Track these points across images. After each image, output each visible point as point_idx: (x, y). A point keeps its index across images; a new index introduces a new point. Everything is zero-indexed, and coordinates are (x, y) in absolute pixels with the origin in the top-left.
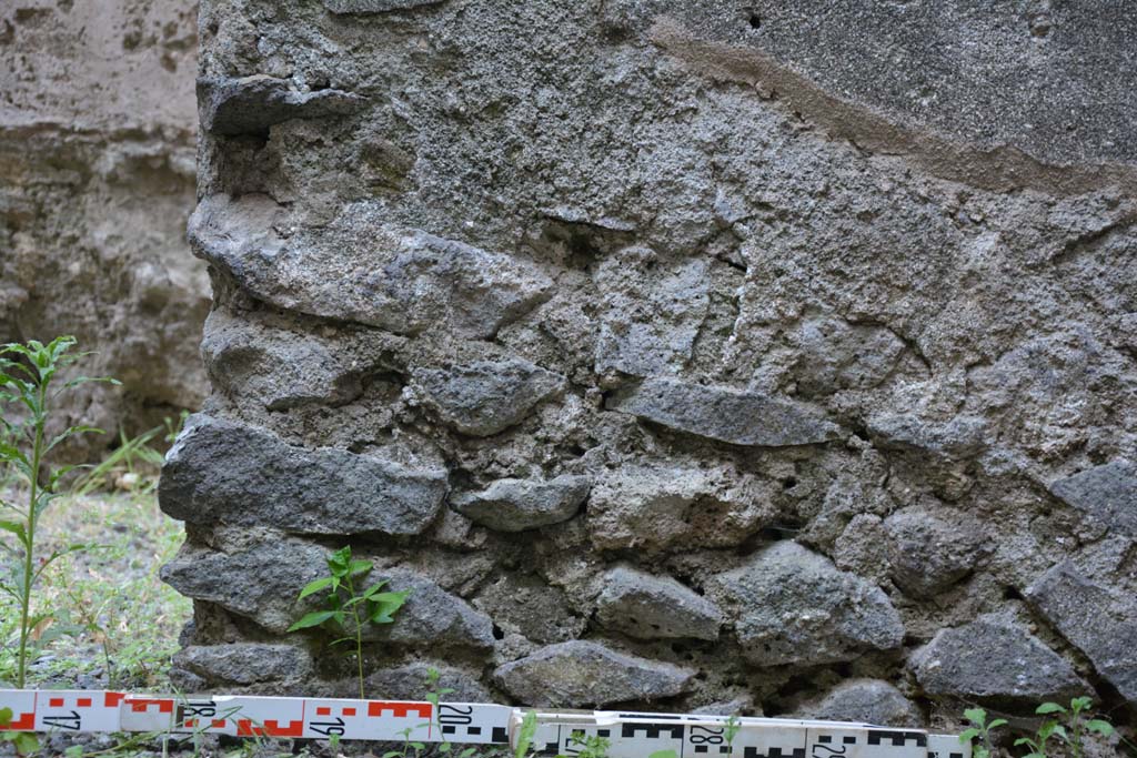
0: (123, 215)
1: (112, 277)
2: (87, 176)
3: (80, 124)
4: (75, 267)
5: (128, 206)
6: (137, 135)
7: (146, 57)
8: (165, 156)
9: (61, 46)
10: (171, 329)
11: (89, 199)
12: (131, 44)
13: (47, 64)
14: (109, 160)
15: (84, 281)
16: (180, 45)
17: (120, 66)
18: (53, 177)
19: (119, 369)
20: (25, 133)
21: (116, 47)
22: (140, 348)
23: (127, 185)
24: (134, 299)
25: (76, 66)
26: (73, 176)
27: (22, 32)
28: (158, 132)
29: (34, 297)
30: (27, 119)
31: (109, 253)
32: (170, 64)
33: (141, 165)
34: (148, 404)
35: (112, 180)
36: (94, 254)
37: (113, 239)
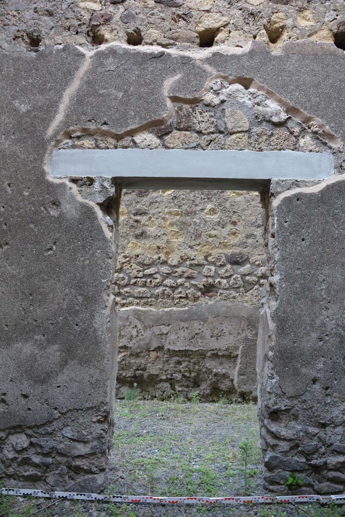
0: (211, 362)
1: (209, 371)
2: (205, 356)
3: (204, 349)
4: (204, 370)
5: (212, 360)
6: (213, 350)
7: (214, 338)
8: (217, 353)
9: (201, 338)
10: (218, 378)
11: (206, 360)
12: (212, 337)
13: (200, 341)
14: (209, 354)
15: (206, 372)
16: (219, 336)
17: (210, 340)
18: (201, 357)
19: (211, 384)
20: (197, 351)
21: (210, 338)
22: (214, 381)
23: (212, 358)
24: (213, 374)
25: (204, 341)
26: (204, 356)
27: (196, 336)
28: (216, 349)
29: (198, 374)
30: (197, 349)
31: (209, 368)
32: (217, 339)
33: (213, 354)
34: (215, 389)
35: (209, 357)
36: (207, 368)
37: (209, 366)
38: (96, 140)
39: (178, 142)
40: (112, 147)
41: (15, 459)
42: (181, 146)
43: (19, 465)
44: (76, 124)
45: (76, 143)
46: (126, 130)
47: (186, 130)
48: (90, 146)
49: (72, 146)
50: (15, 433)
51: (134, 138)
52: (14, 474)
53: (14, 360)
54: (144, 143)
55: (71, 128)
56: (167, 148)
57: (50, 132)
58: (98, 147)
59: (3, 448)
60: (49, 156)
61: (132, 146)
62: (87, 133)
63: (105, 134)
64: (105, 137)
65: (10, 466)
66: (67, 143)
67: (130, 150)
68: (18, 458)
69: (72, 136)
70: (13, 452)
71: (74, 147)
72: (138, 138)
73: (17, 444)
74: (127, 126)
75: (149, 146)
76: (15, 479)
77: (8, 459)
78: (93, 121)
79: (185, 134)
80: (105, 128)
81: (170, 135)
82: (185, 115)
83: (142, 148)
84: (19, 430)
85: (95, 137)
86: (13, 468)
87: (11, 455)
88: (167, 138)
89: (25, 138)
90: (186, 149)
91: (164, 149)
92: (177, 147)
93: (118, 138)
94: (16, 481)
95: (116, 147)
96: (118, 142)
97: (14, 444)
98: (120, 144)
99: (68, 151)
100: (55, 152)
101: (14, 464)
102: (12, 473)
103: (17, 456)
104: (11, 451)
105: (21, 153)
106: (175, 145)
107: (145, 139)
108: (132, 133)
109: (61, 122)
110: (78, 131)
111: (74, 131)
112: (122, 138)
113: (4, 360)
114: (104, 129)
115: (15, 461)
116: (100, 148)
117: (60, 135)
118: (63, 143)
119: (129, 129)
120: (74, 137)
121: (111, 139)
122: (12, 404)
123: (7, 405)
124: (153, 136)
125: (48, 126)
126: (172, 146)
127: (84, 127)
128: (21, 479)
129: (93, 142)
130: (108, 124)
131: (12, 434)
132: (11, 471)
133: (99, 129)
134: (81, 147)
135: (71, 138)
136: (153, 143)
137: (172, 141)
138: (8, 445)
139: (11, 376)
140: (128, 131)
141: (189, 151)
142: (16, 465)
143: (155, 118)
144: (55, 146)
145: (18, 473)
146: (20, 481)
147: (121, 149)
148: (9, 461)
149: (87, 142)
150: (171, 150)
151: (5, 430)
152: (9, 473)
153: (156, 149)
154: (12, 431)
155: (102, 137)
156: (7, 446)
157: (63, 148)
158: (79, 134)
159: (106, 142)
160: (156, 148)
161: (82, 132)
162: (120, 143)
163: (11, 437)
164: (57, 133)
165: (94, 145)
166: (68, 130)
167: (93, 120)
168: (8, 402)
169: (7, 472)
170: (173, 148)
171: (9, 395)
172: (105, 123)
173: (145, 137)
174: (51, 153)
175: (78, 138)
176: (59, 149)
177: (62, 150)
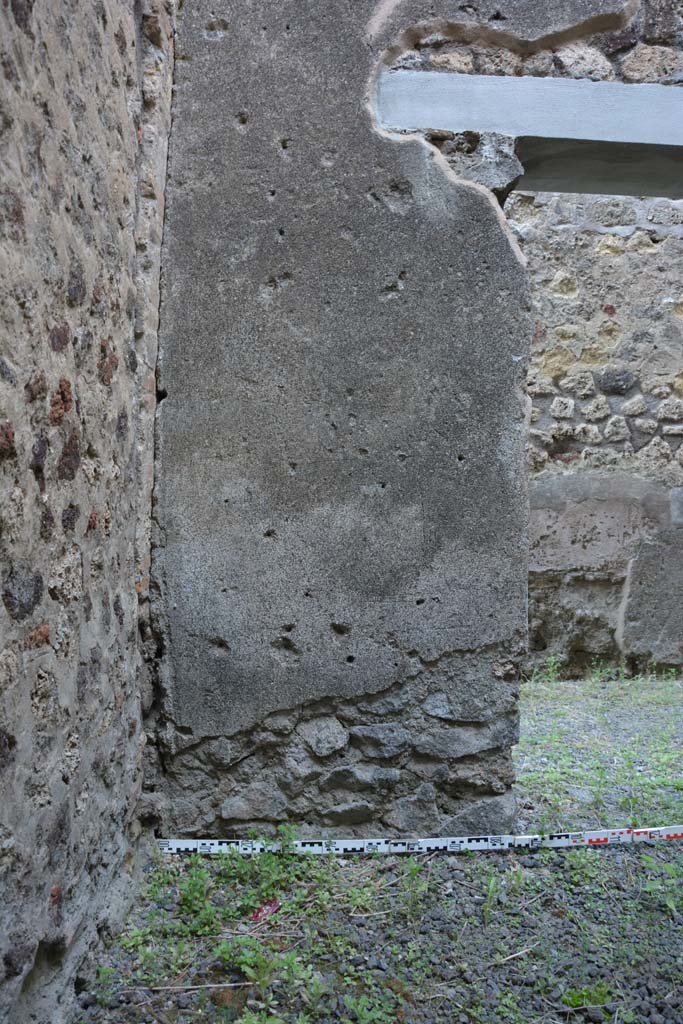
38: (476, 55)
39: (649, 69)
40: (512, 71)
41: (315, 776)
42: (656, 78)
43: (322, 790)
44: (433, 14)
45: (432, 57)
46: (544, 34)
47: (665, 43)
48: (464, 67)
49: (422, 65)
50: (314, 717)
51: (559, 54)
52: (310, 811)
53: (313, 545)
54: (580, 67)
55: (422, 23)
56: (626, 80)
57: (375, 27)
58: (478, 70)
59: (283, 755)
60: (374, 82)
61: (553, 72)
62: (457, 37)
63: (496, 41)
64: (497, 48)
65: (301, 794)
66: (412, 58)
67: (551, 81)
68: (321, 774)
69: (423, 41)
70: (309, 762)
71: (426, 66)
72: (568, 55)
73: (319, 741)
74: (546, 26)
75: (590, 73)
76: (310, 823)
77: (297, 779)
78: (470, 10)
79: (663, 52)
80: (497, 26)
81: (632, 52)
82: (662, 8)
83: (577, 78)
84: (323, 711)
85: (473, 46)
86: (308, 799)
87: (304, 769)
88: (627, 58)
89: (316, 39)
90: (667, 83)
91: (621, 84)
92: (647, 79)
93: (526, 50)
94: (314, 827)
95: (519, 73)
96: (523, 60)
97: (312, 742)
98: (530, 67)
99: (415, 74)
100: (386, 74)
101: (311, 789)
102: (306, 810)
103: (318, 768)
104: (304, 759)
105: (308, 71)
106: (644, 75)
107: (582, 58)
108: (553, 42)
109: (397, 7)
110: (438, 31)
111: (427, 31)
112: (534, 54)
113: (289, 547)
114: (495, 28)
115: (314, 782)
116: (484, 72)
117: (399, 37)
118: (405, 56)
119: (550, 31)
120: (426, 45)
121: (509, 54)
122: (309, 650)
123: (296, 652)
124: (599, 53)
125: (369, 14)
126: (637, 76)
127: (451, 21)
128: (326, 821)
129: (469, 59)
130: (504, 18)
131: (307, 721)
132: (302, 804)
133: (484, 28)
134: (444, 67)
135: (417, 46)
136: (599, 67)
137: (637, 65)
138: (297, 745)
139: (306, 583)
140: (548, 37)
141: (673, 87)
142: (314, 790)
143: (605, 11)
144: (387, 62)
145: (320, 808)
146: (324, 825)
147: (531, 77)
148: (300, 782)
149: (457, 58)
150: (635, 85)
151: (292, 710)
152: (298, 811)
153: (605, 83)
154: (308, 713)
155: (489, 50)
156: (293, 749)
157: (405, 68)
158: (439, 37)
159: (497, 60)
160: (605, 78)
161: (445, 33)
162: (529, 65)
163: (303, 728)
164: (389, 32)
165: (471, 66)
166: (416, 26)
167: (470, 7)
168: (298, 646)
169: (293, 808)
170: (638, 81)
171: (301, 628)
172: (497, 17)
173: (581, 53)
174: (378, 76)
175: (437, 46)
176: (396, 69)
177: (401, 72)
